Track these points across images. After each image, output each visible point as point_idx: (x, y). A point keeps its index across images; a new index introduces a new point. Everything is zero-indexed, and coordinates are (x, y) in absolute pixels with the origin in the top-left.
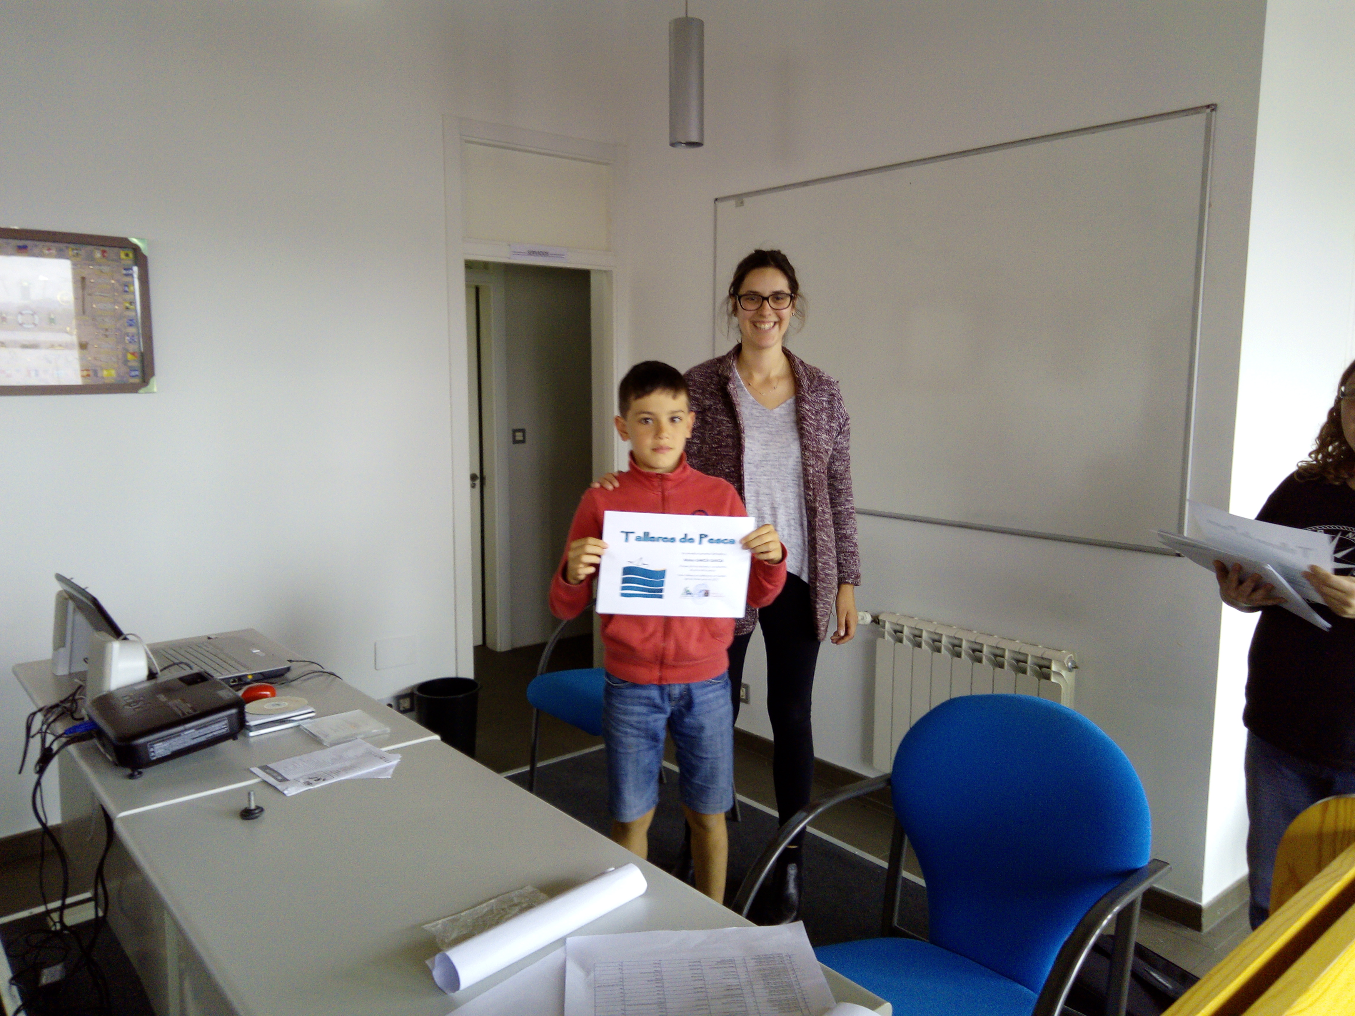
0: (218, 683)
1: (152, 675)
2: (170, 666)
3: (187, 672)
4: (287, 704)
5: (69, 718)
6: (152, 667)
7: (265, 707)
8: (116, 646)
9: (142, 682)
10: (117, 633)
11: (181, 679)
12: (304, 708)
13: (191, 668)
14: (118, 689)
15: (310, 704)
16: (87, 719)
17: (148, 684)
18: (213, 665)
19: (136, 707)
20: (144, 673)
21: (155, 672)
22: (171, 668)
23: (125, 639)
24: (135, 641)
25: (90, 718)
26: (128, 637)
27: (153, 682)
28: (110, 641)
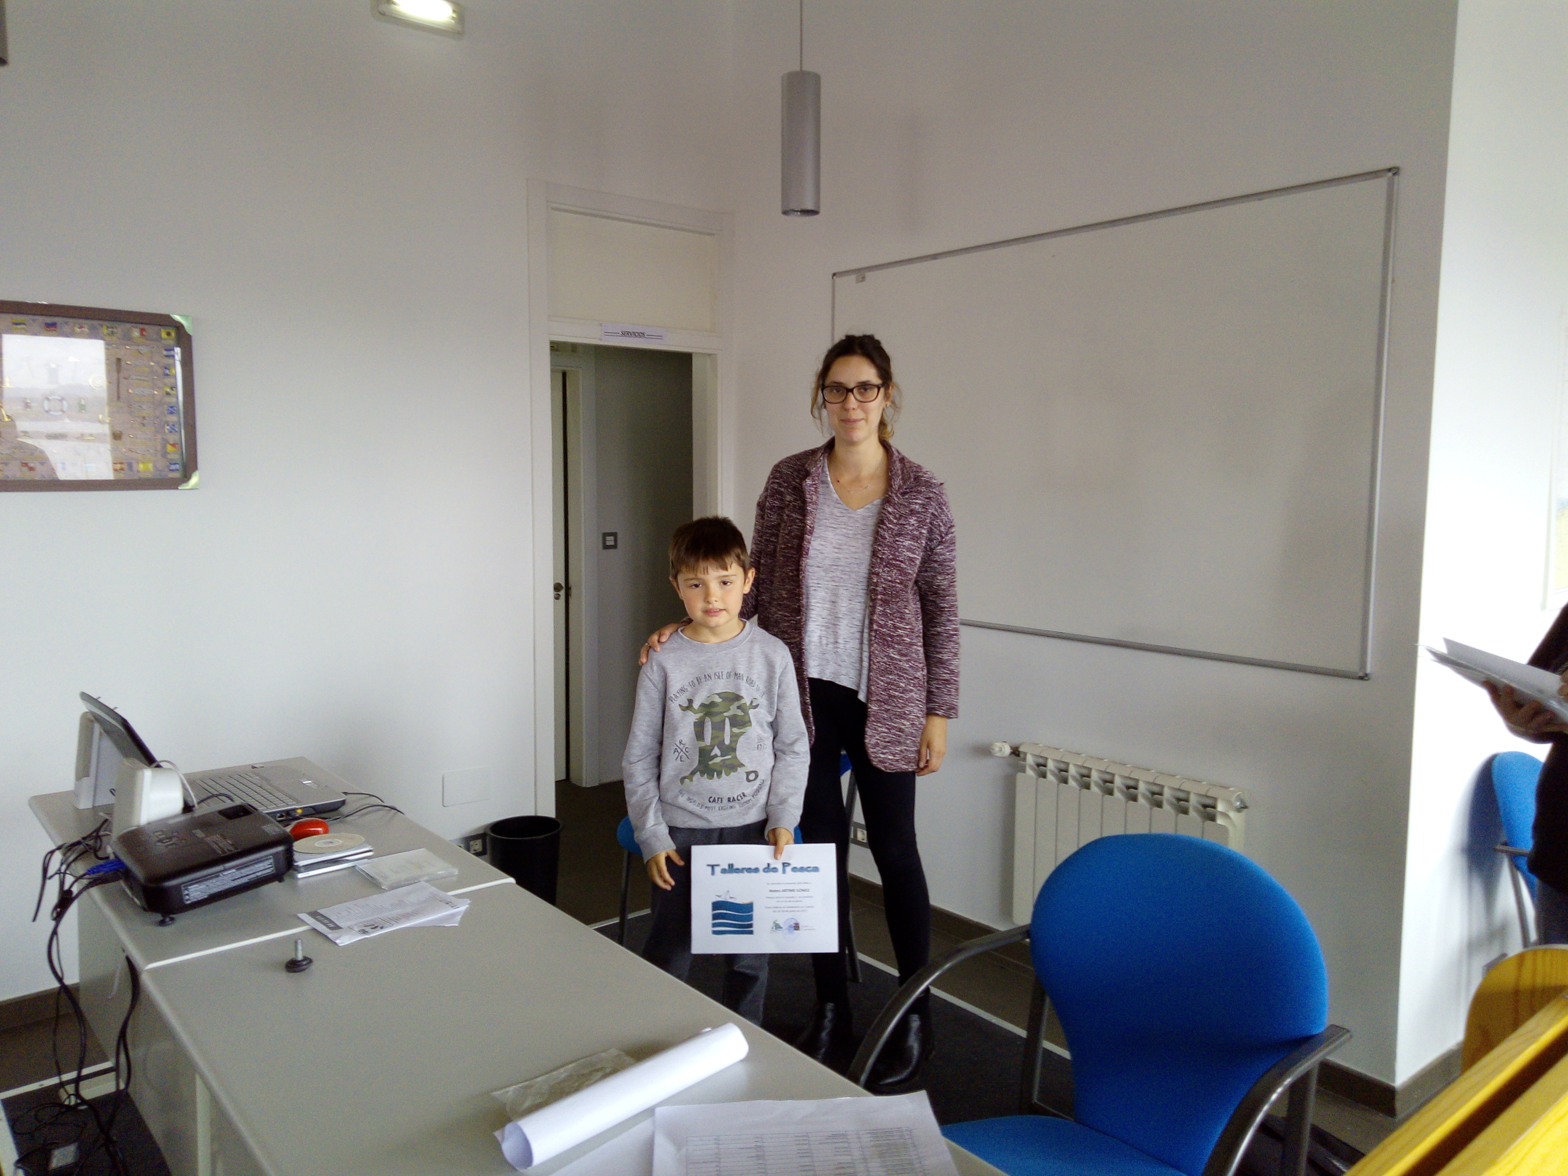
0: (264, 817)
1: (187, 808)
2: (208, 798)
3: (228, 804)
4: (341, 842)
5: (93, 857)
6: (189, 800)
7: (316, 844)
8: (147, 774)
9: (176, 816)
10: (149, 760)
11: (220, 812)
12: (360, 846)
13: (232, 800)
14: (149, 824)
15: (368, 842)
16: (112, 857)
17: (182, 818)
18: (258, 797)
19: (168, 843)
20: (179, 806)
21: (191, 804)
22: (209, 801)
23: (159, 766)
24: (170, 769)
25: (116, 857)
26: (161, 764)
27: (188, 816)
28: (141, 769)
